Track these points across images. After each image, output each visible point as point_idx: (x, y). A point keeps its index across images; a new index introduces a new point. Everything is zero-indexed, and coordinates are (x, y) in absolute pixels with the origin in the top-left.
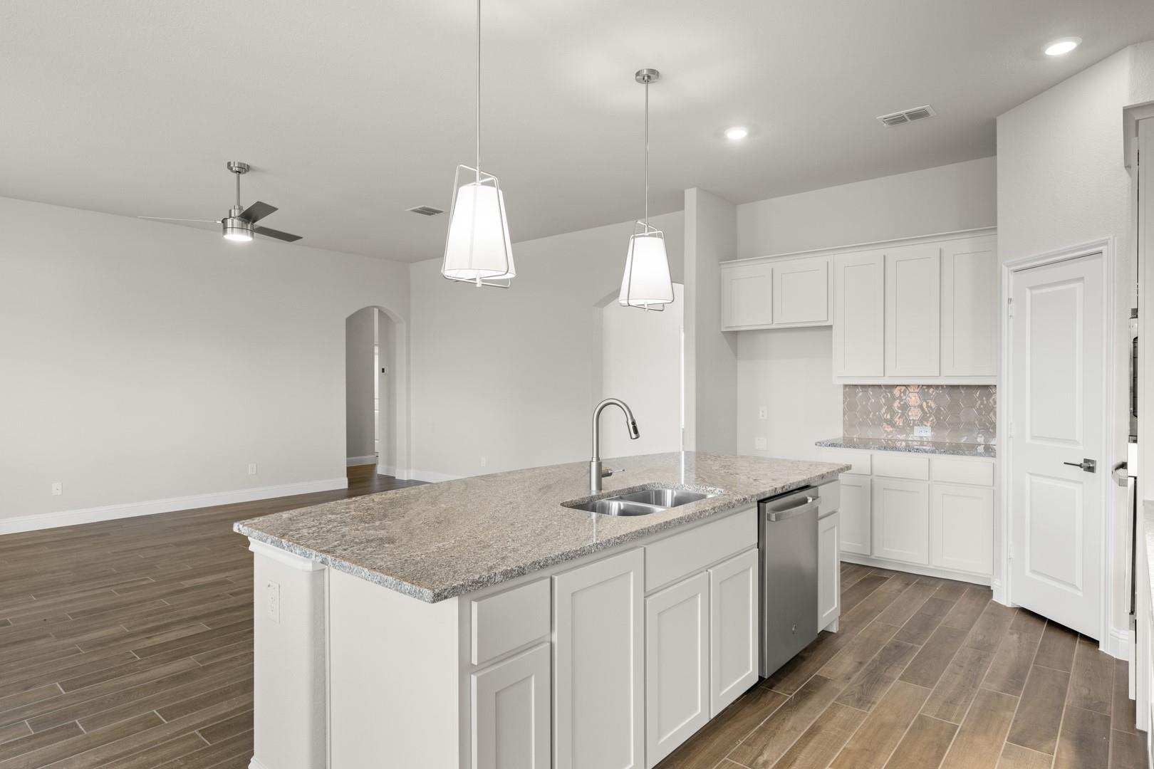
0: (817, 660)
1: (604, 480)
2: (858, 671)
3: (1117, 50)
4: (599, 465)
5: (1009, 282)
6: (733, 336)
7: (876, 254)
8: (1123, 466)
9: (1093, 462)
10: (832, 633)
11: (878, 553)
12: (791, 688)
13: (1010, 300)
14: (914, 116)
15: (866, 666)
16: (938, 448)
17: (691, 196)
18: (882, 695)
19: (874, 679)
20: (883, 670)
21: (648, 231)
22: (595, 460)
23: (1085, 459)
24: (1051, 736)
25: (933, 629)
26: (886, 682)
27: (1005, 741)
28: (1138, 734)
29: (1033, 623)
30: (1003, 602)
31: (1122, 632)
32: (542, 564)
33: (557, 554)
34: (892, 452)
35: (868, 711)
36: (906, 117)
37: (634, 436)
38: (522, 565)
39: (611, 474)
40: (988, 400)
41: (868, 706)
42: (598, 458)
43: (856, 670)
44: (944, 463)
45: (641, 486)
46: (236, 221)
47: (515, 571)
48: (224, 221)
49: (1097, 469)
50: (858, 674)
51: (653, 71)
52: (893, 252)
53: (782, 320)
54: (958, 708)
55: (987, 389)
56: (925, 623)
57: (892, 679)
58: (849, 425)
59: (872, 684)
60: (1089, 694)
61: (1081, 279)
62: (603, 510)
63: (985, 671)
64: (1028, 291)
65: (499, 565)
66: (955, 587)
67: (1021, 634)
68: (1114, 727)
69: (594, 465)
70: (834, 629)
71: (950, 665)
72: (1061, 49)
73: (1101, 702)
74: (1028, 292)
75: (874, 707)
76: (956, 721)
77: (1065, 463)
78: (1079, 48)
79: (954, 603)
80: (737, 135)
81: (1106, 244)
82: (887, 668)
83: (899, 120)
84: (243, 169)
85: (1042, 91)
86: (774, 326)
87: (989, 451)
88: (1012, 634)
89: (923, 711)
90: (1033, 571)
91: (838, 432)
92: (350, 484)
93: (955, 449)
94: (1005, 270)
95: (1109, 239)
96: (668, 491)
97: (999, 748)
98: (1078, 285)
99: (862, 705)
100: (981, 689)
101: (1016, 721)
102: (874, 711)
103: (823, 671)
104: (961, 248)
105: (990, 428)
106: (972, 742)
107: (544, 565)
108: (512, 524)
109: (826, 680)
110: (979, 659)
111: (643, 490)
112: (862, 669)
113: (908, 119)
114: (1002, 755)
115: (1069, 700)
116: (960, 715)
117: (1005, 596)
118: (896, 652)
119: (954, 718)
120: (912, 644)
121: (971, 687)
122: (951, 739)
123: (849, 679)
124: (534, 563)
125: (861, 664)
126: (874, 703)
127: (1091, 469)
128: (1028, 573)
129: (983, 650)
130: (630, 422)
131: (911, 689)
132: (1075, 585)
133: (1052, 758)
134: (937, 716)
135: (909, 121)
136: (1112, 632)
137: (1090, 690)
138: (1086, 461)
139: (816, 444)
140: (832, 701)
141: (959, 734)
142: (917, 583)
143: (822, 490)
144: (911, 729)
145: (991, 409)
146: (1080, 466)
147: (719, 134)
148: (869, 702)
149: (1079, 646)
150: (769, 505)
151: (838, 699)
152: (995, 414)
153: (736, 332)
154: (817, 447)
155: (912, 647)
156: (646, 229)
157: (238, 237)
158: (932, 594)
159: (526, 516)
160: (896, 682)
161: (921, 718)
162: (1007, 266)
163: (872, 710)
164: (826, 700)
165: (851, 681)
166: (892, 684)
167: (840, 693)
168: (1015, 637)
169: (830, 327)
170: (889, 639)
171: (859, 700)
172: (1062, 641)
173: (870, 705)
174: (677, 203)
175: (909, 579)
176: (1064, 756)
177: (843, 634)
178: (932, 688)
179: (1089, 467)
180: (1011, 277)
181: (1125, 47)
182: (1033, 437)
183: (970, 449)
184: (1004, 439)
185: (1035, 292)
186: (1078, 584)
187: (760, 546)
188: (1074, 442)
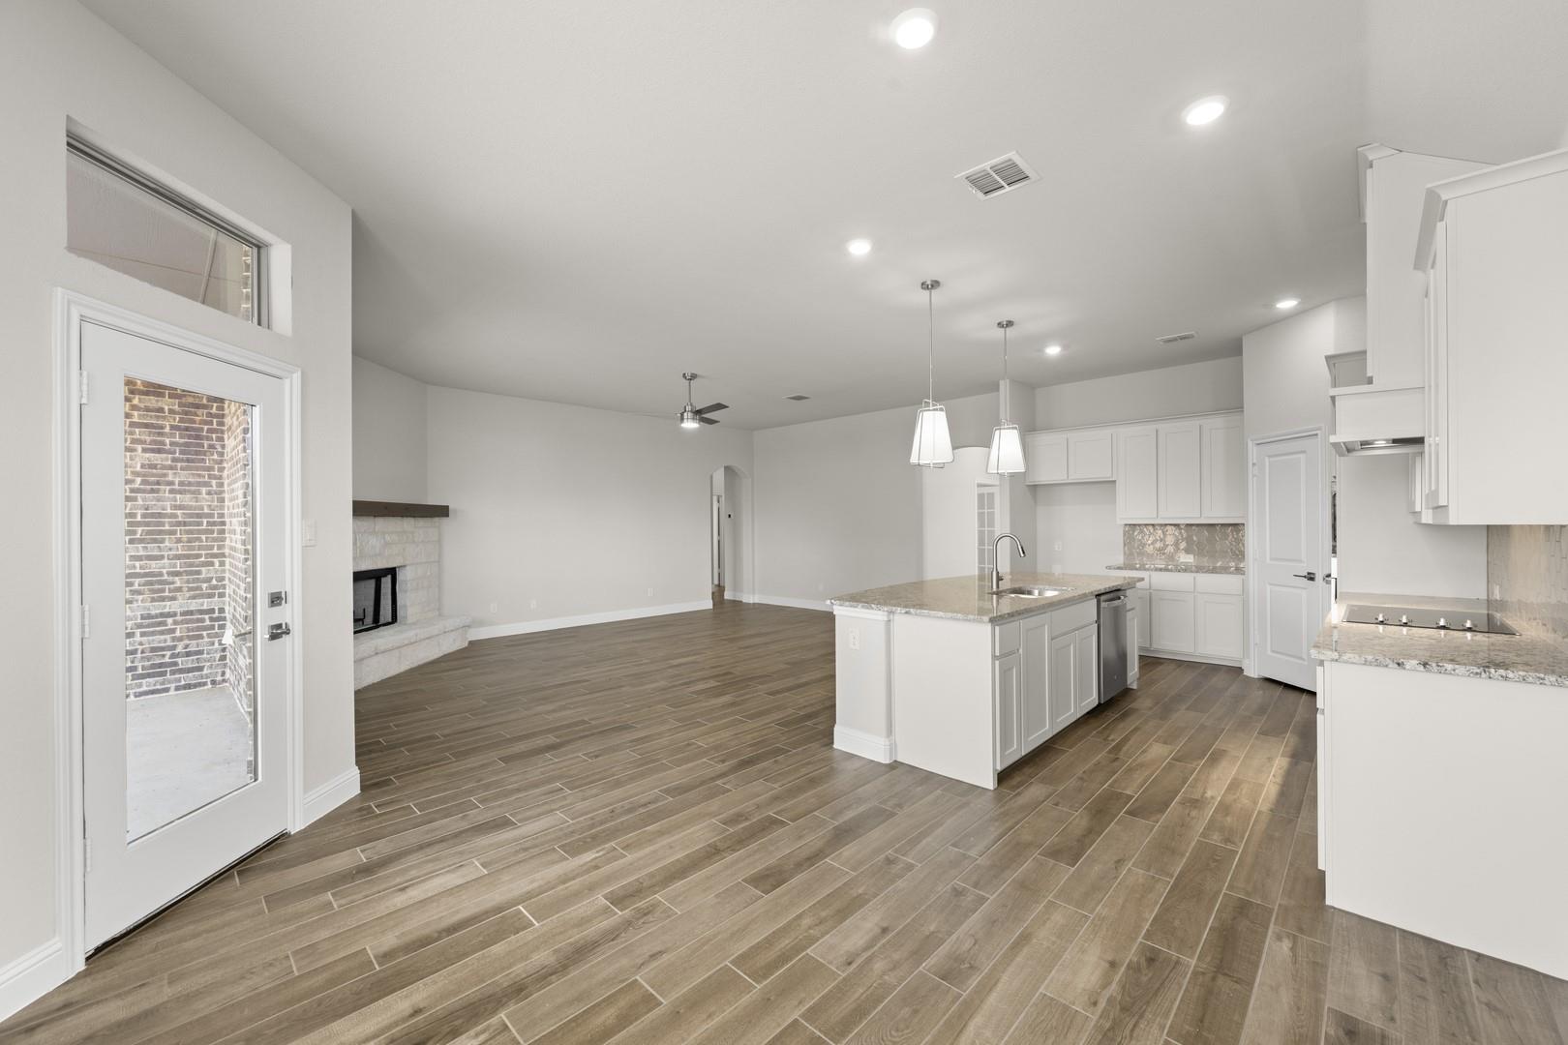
0: (1126, 701)
2: (1156, 706)
3: (1326, 303)
4: (998, 573)
5: (1253, 452)
6: (1033, 487)
7: (1151, 427)
8: (1329, 576)
9: (1313, 574)
10: (1132, 689)
11: (1155, 646)
12: (1118, 710)
13: (1254, 464)
14: (1183, 338)
16: (1199, 569)
17: (1005, 386)
18: (1175, 716)
25: (1202, 689)
27: (1256, 735)
29: (1273, 686)
30: (1252, 676)
34: (1166, 573)
35: (1167, 722)
36: (1177, 339)
39: (1004, 581)
40: (1237, 534)
43: (1154, 706)
44: (1205, 580)
46: (690, 414)
48: (682, 414)
49: (1316, 579)
51: (1010, 322)
52: (1164, 427)
53: (1074, 477)
54: (1225, 721)
55: (1237, 527)
56: (1195, 686)
57: (1180, 710)
58: (1129, 555)
61: (1304, 452)
66: (1215, 668)
67: (1265, 691)
70: (1135, 687)
72: (1287, 304)
74: (1267, 459)
77: (1296, 576)
78: (1299, 303)
80: (1053, 351)
81: (1320, 429)
83: (1171, 341)
84: (694, 377)
85: (1274, 323)
86: (1069, 481)
87: (1239, 571)
88: (1258, 691)
89: (1202, 723)
90: (1273, 651)
91: (1120, 560)
92: (714, 605)
93: (1214, 571)
94: (1250, 444)
95: (1322, 427)
97: (1252, 737)
98: (1302, 456)
99: (1163, 720)
100: (1239, 714)
101: (1262, 726)
102: (1171, 722)
103: (1133, 705)
104: (1216, 426)
105: (1240, 555)
110: (1238, 701)
113: (1179, 339)
114: (1254, 740)
116: (1227, 724)
117: (1252, 671)
118: (1180, 698)
120: (1190, 694)
121: (1233, 713)
123: (1151, 709)
127: (1312, 579)
128: (1269, 652)
131: (1194, 714)
134: (1211, 725)
135: (1179, 341)
138: (1309, 573)
139: (1105, 568)
143: (1128, 592)
145: (1240, 541)
146: (1305, 577)
147: (1041, 350)
150: (1102, 598)
152: (1243, 545)
153: (1035, 485)
157: (690, 425)
162: (1251, 440)
169: (1114, 482)
170: (1175, 692)
174: (995, 388)
175: (1180, 663)
177: (1141, 690)
178: (1207, 713)
179: (1311, 577)
180: (1255, 449)
181: (1331, 301)
182: (1271, 559)
183: (1225, 570)
184: (1251, 563)
185: (1271, 459)
186: (1305, 656)
187: (1098, 621)
188: (1301, 561)
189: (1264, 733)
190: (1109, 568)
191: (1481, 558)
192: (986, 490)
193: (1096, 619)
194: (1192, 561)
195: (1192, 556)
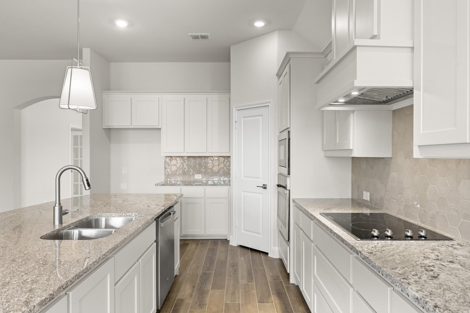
0: (175, 291)
1: (64, 217)
2: (194, 291)
3: (274, 31)
5: (235, 114)
6: (109, 131)
7: (181, 96)
9: (266, 185)
12: (169, 309)
13: (236, 122)
14: (203, 37)
15: (196, 287)
17: (87, 52)
18: (208, 299)
19: (202, 293)
20: (204, 287)
21: (79, 66)
22: (57, 205)
23: (263, 184)
24: (269, 296)
25: (215, 262)
26: (207, 293)
27: (257, 304)
28: (291, 285)
29: (246, 251)
30: (234, 245)
31: (276, 248)
32: (64, 287)
33: (72, 276)
34: (190, 186)
35: (205, 309)
36: (200, 37)
37: (87, 188)
38: (52, 292)
39: (68, 213)
40: (227, 162)
41: (205, 307)
42: (60, 204)
43: (193, 291)
44: (210, 190)
45: (86, 218)
47: (47, 298)
49: (267, 188)
50: (195, 292)
52: (188, 97)
53: (136, 124)
54: (237, 295)
55: (227, 158)
56: (211, 260)
57: (209, 290)
58: (167, 175)
59: (202, 295)
60: (273, 274)
61: (261, 115)
62: (68, 237)
63: (239, 276)
64: (242, 118)
65: (31, 297)
66: (215, 242)
67: (244, 256)
68: (285, 285)
69: (57, 209)
71: (227, 277)
72: (259, 24)
73: (277, 277)
75: (207, 306)
76: (239, 302)
77: (257, 186)
78: (265, 26)
79: (218, 249)
80: (122, 24)
81: (270, 103)
82: (205, 286)
83: (196, 37)
86: (132, 127)
87: (227, 183)
88: (241, 257)
89: (226, 301)
90: (245, 230)
91: (163, 178)
93: (214, 184)
94: (234, 109)
95: (271, 101)
96: (103, 218)
97: (256, 307)
98: (260, 118)
99: (202, 307)
100: (241, 284)
101: (257, 293)
102: (208, 308)
103: (180, 296)
104: (215, 99)
105: (228, 174)
106: (247, 309)
107: (65, 287)
108: (13, 261)
109: (182, 300)
110: (235, 271)
111: (87, 219)
112: (195, 290)
113: (200, 38)
114: (259, 310)
115: (269, 279)
116: (239, 298)
117: (234, 242)
118: (205, 277)
119: (237, 300)
120: (209, 272)
121: (237, 284)
122: (240, 310)
123: (192, 296)
124: (60, 288)
125: (194, 287)
126: (206, 304)
127: (265, 188)
128: (243, 231)
129: (234, 266)
130: (85, 180)
131: (217, 292)
132: (260, 233)
133: (273, 304)
134: (231, 301)
135: (200, 39)
136: (273, 249)
137: (272, 273)
138: (264, 185)
139: (155, 185)
140: (189, 309)
141: (242, 307)
142: (201, 243)
143: (175, 208)
144: (224, 311)
146: (262, 187)
148: (204, 305)
149: (263, 256)
150: (160, 219)
151: (191, 308)
153: (110, 129)
154: (156, 186)
155: (210, 273)
156: (78, 64)
158: (208, 247)
159: (20, 252)
160: (211, 292)
161: (226, 304)
162: (235, 108)
163: (207, 308)
164: (187, 310)
165: (193, 296)
166: (210, 293)
167: (191, 305)
168: (243, 258)
169: (160, 129)
170: (200, 272)
171: (200, 305)
172: (257, 255)
173: (205, 306)
176: (277, 303)
177: (181, 274)
178: (224, 289)
179: (264, 187)
180: (236, 112)
181: (276, 30)
182: (245, 177)
184: (234, 179)
185: (245, 119)
186: (261, 232)
187: (157, 241)
188: (259, 178)
189: (261, 301)
190: (157, 185)
191: (349, 175)
192: (79, 133)
193: (155, 239)
194: (201, 177)
195: (200, 175)
